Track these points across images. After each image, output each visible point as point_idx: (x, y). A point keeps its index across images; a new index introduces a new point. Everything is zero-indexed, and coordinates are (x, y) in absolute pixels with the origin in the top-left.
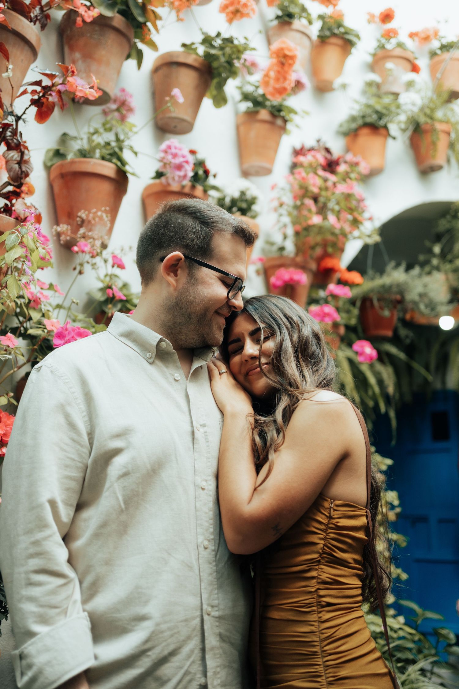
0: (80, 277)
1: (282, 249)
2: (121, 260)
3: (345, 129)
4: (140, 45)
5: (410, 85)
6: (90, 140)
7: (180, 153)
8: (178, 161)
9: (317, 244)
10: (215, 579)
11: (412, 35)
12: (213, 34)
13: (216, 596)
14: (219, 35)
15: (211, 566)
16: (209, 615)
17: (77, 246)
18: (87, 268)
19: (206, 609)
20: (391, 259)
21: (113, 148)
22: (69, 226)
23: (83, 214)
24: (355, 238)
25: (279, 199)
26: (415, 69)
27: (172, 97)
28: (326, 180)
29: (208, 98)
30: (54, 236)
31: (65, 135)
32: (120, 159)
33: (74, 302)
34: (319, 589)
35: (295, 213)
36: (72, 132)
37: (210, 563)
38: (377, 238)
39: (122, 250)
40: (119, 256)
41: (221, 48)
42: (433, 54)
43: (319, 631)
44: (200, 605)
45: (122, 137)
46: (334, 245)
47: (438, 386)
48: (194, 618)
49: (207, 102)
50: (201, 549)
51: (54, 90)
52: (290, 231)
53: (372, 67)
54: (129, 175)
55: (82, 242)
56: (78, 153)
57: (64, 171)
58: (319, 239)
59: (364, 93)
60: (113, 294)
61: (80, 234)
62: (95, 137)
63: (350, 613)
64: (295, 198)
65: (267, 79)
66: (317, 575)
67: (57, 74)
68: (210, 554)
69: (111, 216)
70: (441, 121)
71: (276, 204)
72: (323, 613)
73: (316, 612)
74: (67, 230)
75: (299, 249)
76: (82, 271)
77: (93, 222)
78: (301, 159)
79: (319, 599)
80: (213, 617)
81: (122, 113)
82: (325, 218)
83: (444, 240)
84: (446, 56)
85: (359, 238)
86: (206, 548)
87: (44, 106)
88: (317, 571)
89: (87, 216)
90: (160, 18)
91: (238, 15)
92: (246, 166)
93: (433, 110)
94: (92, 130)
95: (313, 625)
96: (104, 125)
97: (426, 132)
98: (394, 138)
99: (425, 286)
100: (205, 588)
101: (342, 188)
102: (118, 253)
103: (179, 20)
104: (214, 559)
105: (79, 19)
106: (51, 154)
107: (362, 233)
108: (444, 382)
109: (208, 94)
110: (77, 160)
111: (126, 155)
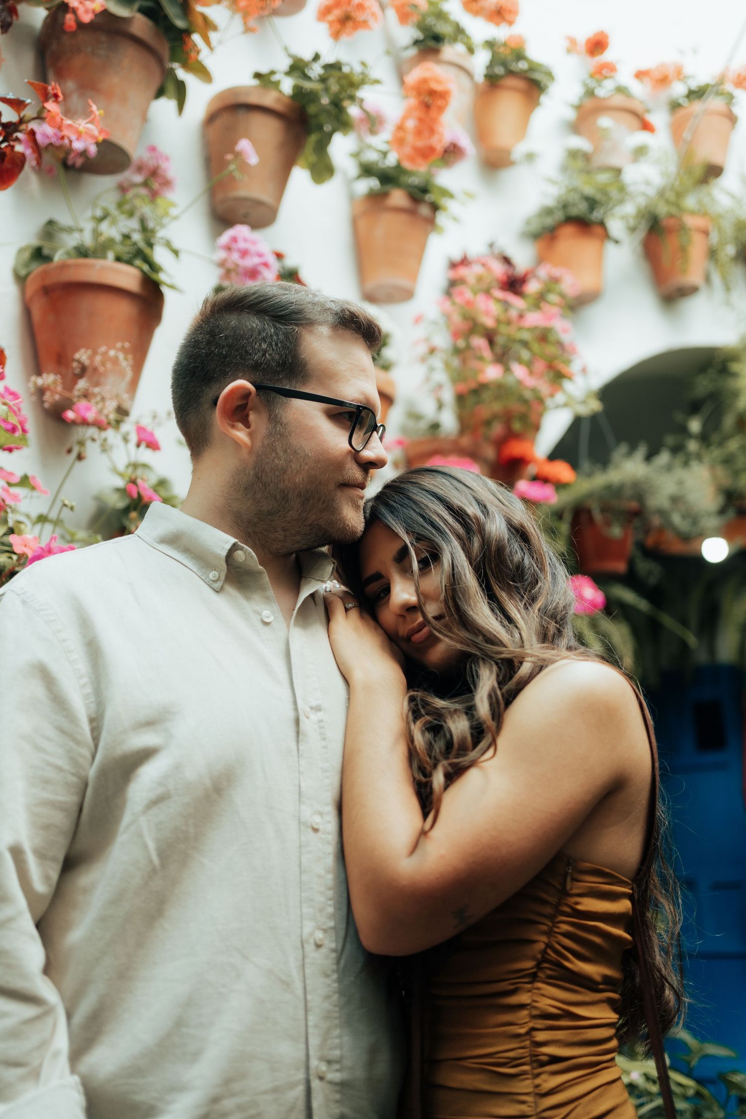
0: (78, 464)
1: (435, 426)
2: (152, 434)
3: (535, 226)
4: (181, 74)
5: (640, 152)
6: (96, 234)
7: (253, 249)
8: (250, 262)
9: (495, 417)
10: (336, 1006)
11: (640, 75)
12: (307, 56)
13: (337, 1041)
14: (317, 57)
15: (328, 981)
16: (321, 1078)
17: (73, 411)
18: (92, 450)
19: (317, 1067)
20: (619, 440)
21: (135, 244)
22: (59, 376)
23: (83, 356)
24: (557, 407)
25: (427, 340)
26: (646, 126)
27: (238, 155)
28: (506, 305)
29: (302, 167)
30: (32, 394)
31: (51, 223)
32: (147, 260)
33: (65, 505)
34: (533, 1029)
35: (456, 362)
36: (64, 219)
37: (327, 976)
38: (595, 406)
39: (155, 417)
40: (149, 429)
41: (323, 80)
42: (675, 106)
43: (537, 1114)
44: (303, 1058)
45: (151, 225)
46: (524, 418)
47: (701, 657)
48: (292, 1086)
49: (300, 176)
50: (310, 948)
51: (23, 130)
52: (448, 396)
53: (576, 127)
54: (164, 290)
55: (82, 404)
56: (73, 253)
57: (49, 281)
58: (497, 407)
59: (564, 169)
60: (139, 493)
61: (79, 390)
62: (104, 227)
63: (594, 1075)
64: (456, 335)
65: (401, 134)
66: (529, 1001)
67: (28, 101)
68: (327, 957)
69: (134, 359)
70: (693, 213)
71: (423, 349)
72: (544, 1077)
73: (529, 1076)
74: (55, 382)
75: (465, 424)
76: (83, 455)
77: (101, 369)
78: (463, 272)
79: (534, 1049)
80: (331, 1083)
81: (153, 189)
82: (507, 369)
83: (707, 409)
84: (697, 106)
85: (566, 405)
86: (318, 946)
87: (7, 159)
88: (529, 994)
89: (91, 358)
90: (215, 28)
91: (350, 24)
92: (370, 285)
93: (680, 195)
94: (99, 213)
95: (523, 1102)
96: (120, 205)
97: (669, 231)
98: (617, 242)
99: (680, 483)
100: (316, 1026)
101: (534, 319)
102: (146, 422)
103: (248, 30)
104: (335, 967)
105: (69, 17)
106: (27, 255)
107: (570, 397)
108: (712, 649)
109: (301, 160)
110: (72, 261)
111: (160, 255)
